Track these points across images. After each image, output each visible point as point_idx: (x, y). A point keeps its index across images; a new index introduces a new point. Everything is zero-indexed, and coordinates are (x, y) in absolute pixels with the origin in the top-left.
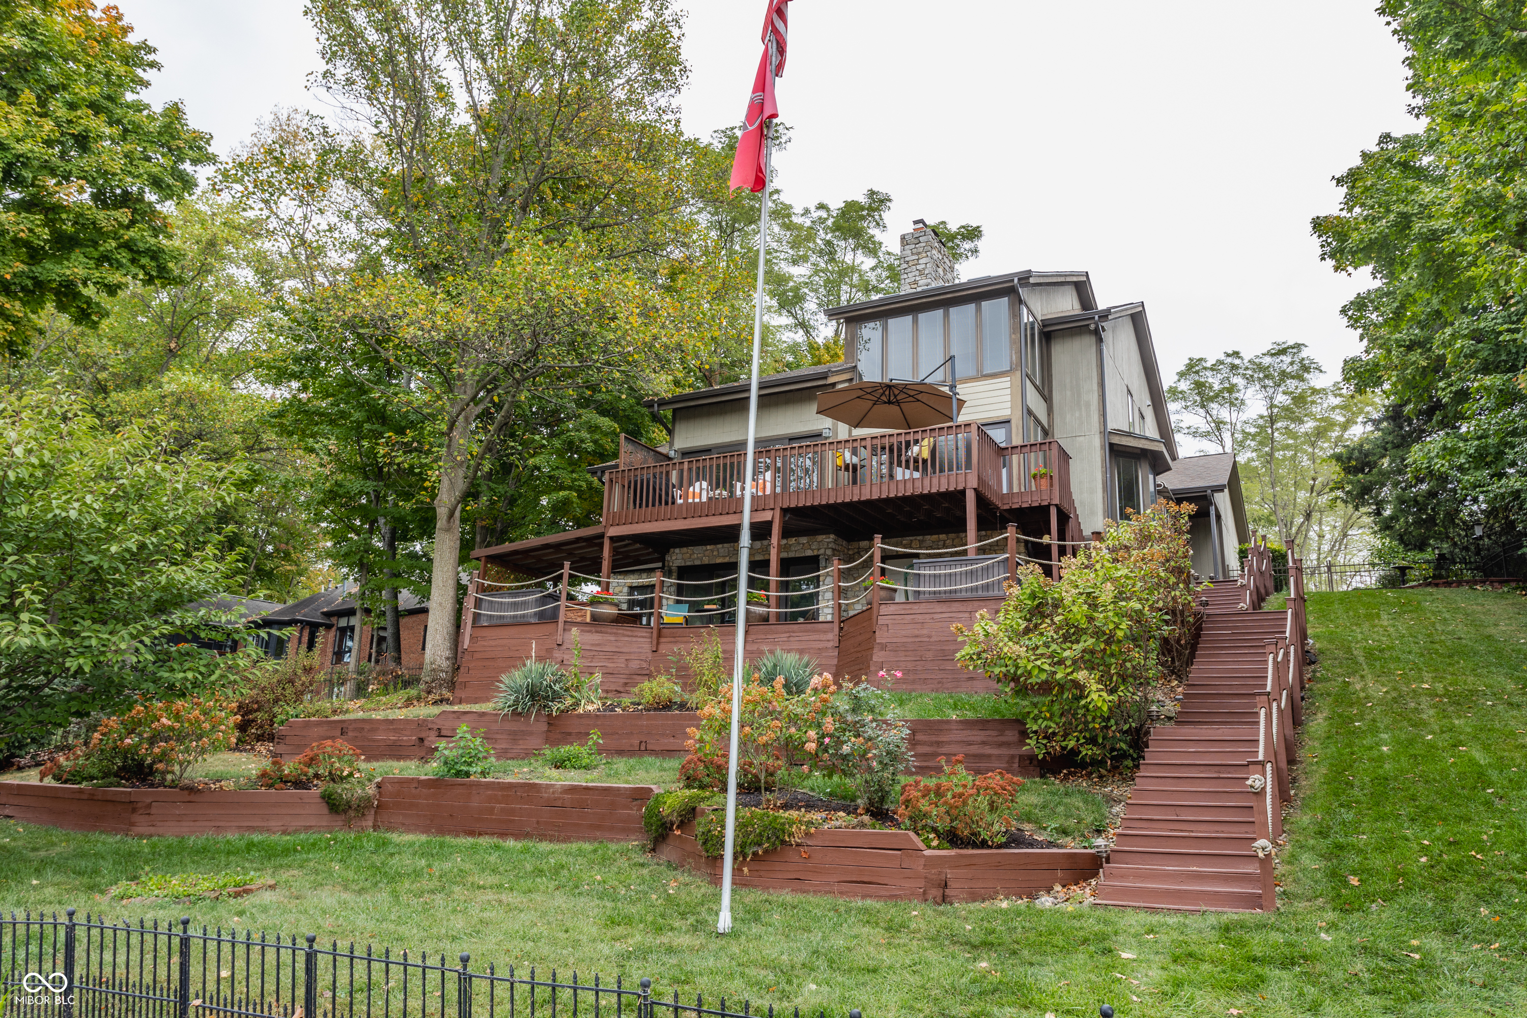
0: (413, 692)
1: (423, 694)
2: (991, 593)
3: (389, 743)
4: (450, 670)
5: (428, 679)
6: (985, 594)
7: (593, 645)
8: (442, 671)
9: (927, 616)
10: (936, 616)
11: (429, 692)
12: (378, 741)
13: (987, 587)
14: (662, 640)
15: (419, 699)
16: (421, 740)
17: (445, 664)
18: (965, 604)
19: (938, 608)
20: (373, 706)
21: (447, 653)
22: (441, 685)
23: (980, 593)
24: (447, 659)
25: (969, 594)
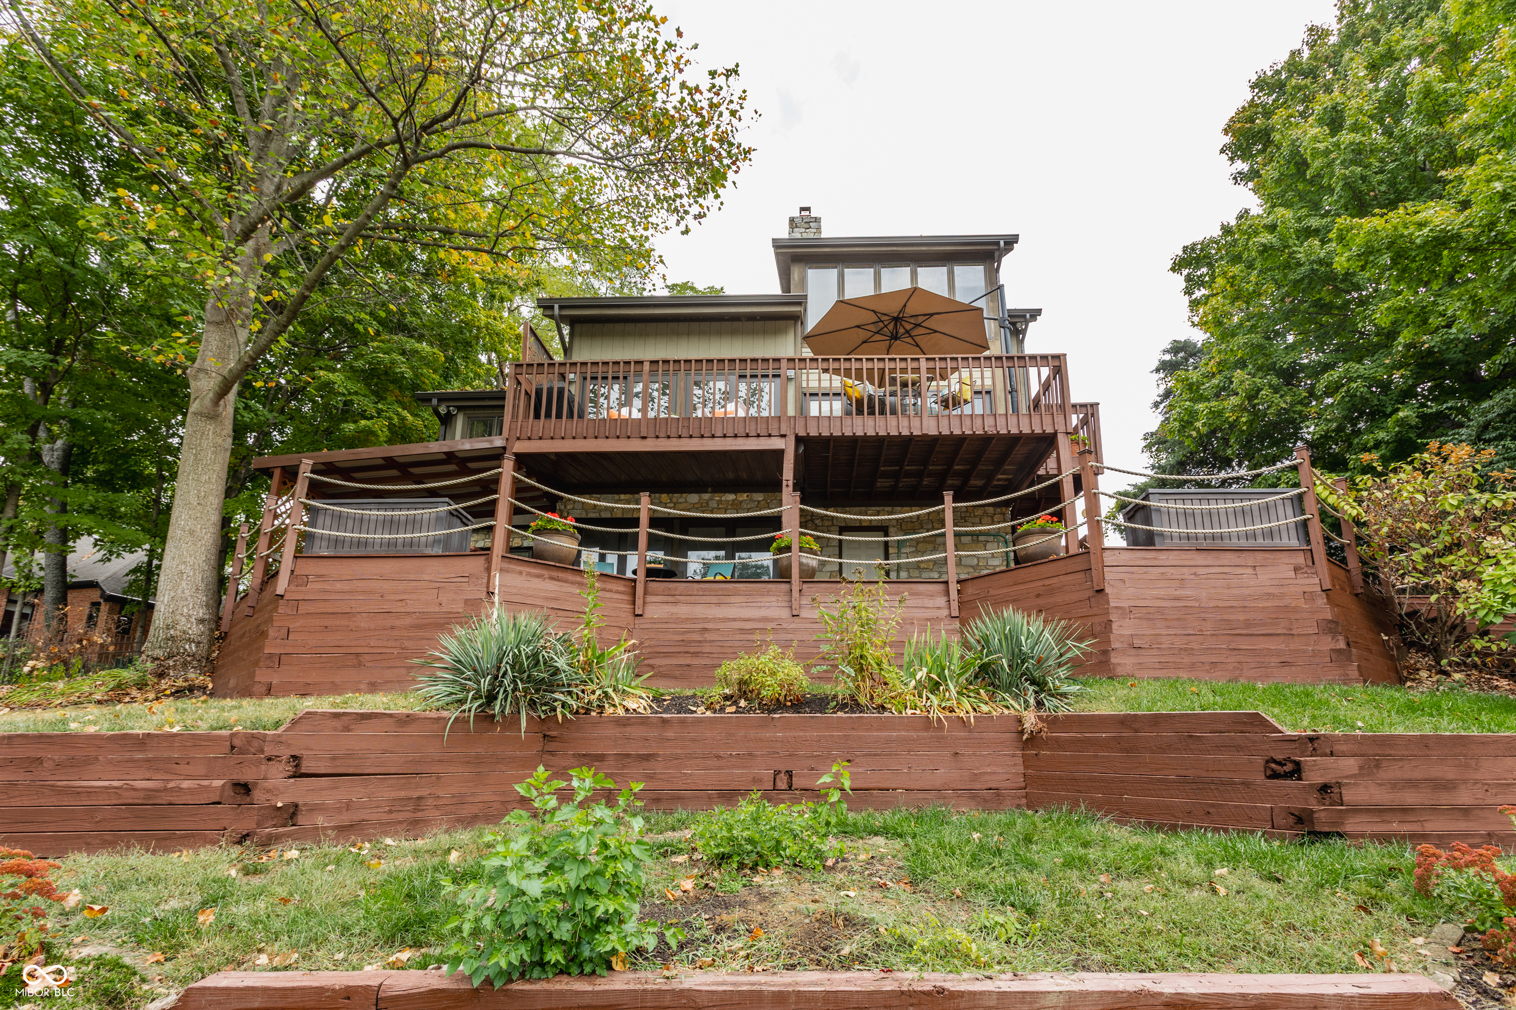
0: (127, 674)
1: (151, 679)
2: (1277, 542)
3: (129, 797)
4: (205, 639)
5: (159, 653)
6: (1268, 543)
7: (547, 598)
8: (190, 641)
9: (1185, 570)
10: (1201, 571)
11: (161, 676)
12: (91, 792)
13: (1270, 533)
14: (650, 599)
15: (141, 686)
16: (244, 788)
17: (195, 630)
18: (1244, 554)
19: (1200, 559)
20: (34, 698)
21: (201, 613)
22: (185, 664)
23: (1260, 540)
24: (201, 621)
25: (1243, 543)
